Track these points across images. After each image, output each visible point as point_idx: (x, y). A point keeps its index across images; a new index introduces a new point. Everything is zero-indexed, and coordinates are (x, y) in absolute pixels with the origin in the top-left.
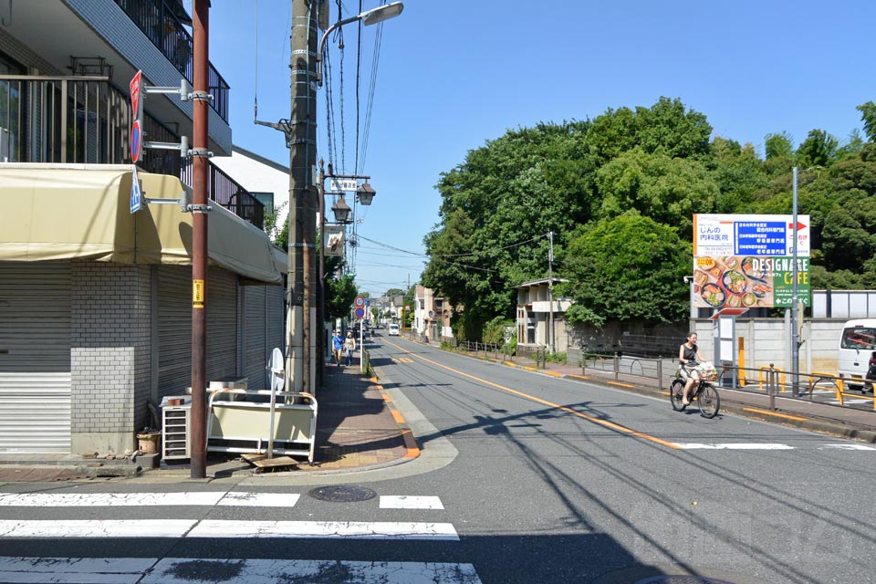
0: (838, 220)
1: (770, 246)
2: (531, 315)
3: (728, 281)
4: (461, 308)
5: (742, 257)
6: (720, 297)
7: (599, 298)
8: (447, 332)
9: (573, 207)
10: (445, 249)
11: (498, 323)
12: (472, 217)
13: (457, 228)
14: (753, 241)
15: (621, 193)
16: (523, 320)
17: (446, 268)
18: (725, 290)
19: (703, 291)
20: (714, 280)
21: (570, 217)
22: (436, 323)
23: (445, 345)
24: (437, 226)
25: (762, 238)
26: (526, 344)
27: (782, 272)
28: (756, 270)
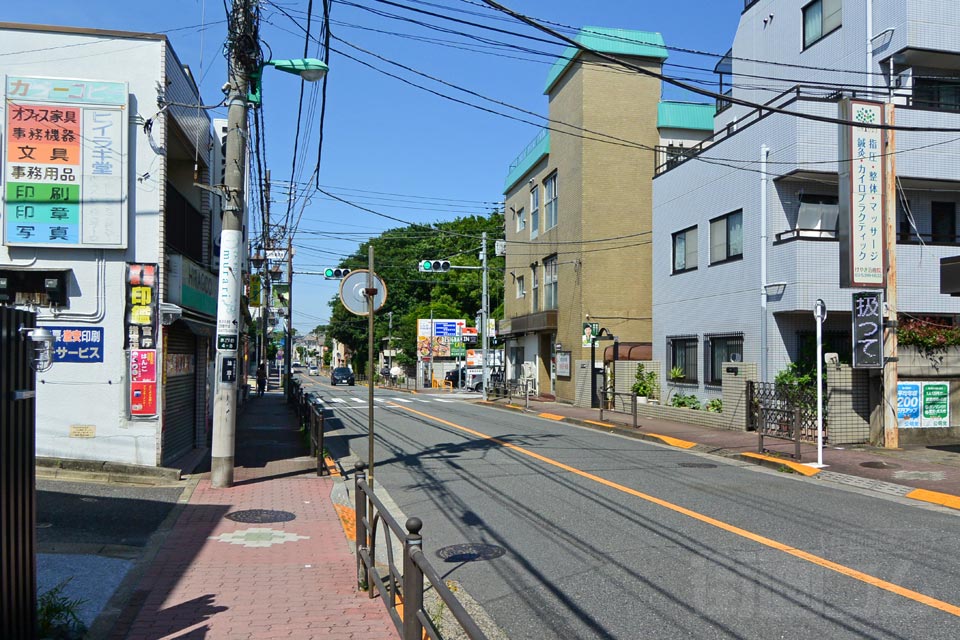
1: (449, 332)
2: (385, 358)
3: (431, 346)
5: (438, 337)
6: (428, 352)
7: (412, 351)
14: (442, 330)
19: (421, 350)
20: (426, 345)
25: (446, 329)
27: (454, 343)
28: (443, 342)
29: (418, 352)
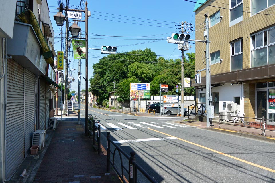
0: (168, 81)
1: (143, 88)
2: (112, 99)
3: (136, 94)
4: (98, 97)
5: (138, 90)
6: (135, 97)
7: (123, 96)
8: (95, 102)
9: (122, 75)
10: (94, 83)
11: (106, 101)
12: (100, 76)
13: (96, 78)
14: (140, 88)
15: (132, 72)
16: (110, 100)
17: (94, 88)
18: (135, 96)
19: (132, 96)
20: (134, 94)
21: (121, 77)
22: (93, 101)
23: (94, 106)
24: (92, 77)
25: (142, 87)
26: (111, 105)
27: (145, 93)
28: (141, 92)
29: (131, 97)
